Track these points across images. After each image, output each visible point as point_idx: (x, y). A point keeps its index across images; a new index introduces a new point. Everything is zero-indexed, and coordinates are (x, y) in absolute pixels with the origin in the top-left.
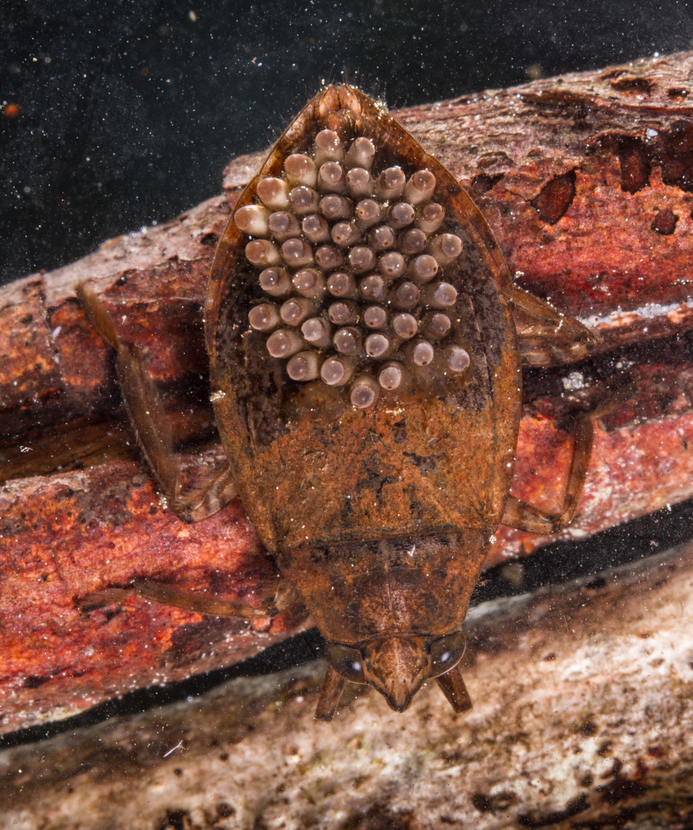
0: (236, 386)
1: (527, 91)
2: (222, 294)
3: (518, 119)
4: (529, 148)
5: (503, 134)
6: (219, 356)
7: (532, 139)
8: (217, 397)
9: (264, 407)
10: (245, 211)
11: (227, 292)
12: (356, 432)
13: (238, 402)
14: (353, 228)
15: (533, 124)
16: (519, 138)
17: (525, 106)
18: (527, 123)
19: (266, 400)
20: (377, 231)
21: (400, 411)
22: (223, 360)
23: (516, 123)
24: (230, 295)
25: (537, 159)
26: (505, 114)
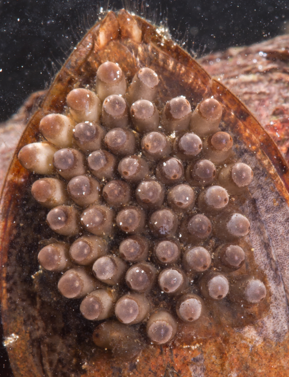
0: (29, 328)
1: (270, 48)
2: (10, 234)
3: (262, 77)
4: (273, 107)
5: (246, 93)
6: (10, 298)
7: (276, 97)
8: (10, 340)
9: (58, 348)
10: (28, 149)
11: (15, 232)
12: (153, 369)
13: (32, 344)
14: (139, 162)
15: (277, 81)
16: (264, 97)
17: (269, 63)
18: (270, 81)
19: (61, 341)
20: (165, 164)
21: (198, 345)
22: (15, 302)
23: (259, 81)
24: (18, 236)
25: (281, 118)
26: (248, 73)
